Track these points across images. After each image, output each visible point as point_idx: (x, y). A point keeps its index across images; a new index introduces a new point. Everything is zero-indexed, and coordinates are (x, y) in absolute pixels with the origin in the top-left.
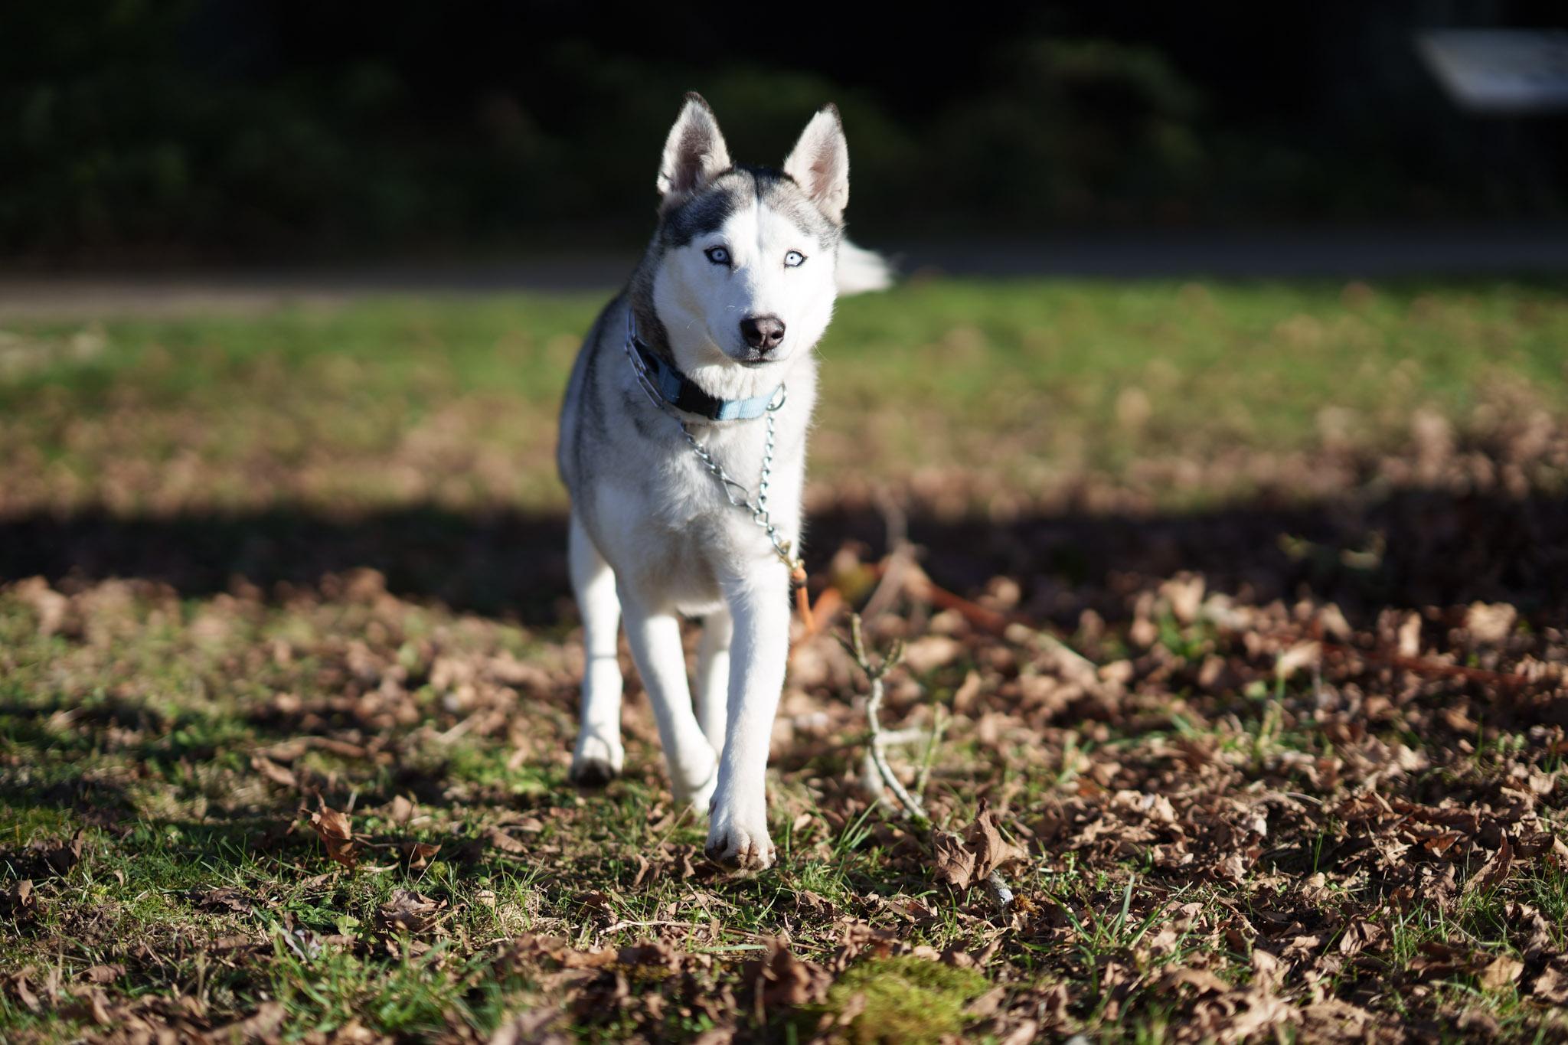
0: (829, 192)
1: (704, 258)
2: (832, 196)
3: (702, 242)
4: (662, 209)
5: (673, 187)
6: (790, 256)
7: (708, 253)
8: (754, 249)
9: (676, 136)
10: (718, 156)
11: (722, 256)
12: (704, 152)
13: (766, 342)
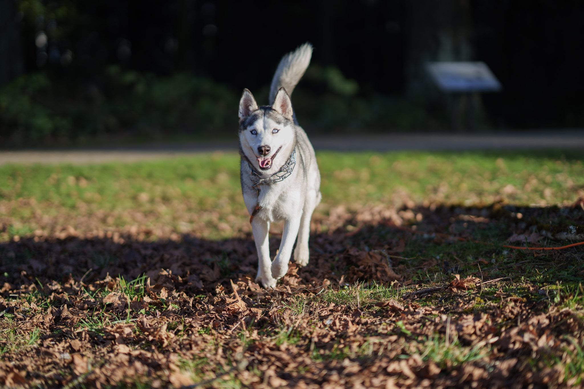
0: (287, 112)
1: (250, 133)
2: (288, 113)
3: (250, 128)
4: (240, 121)
5: (243, 116)
6: (274, 131)
7: (251, 132)
8: (263, 130)
9: (242, 101)
10: (254, 106)
11: (255, 133)
12: (250, 105)
13: (265, 153)
